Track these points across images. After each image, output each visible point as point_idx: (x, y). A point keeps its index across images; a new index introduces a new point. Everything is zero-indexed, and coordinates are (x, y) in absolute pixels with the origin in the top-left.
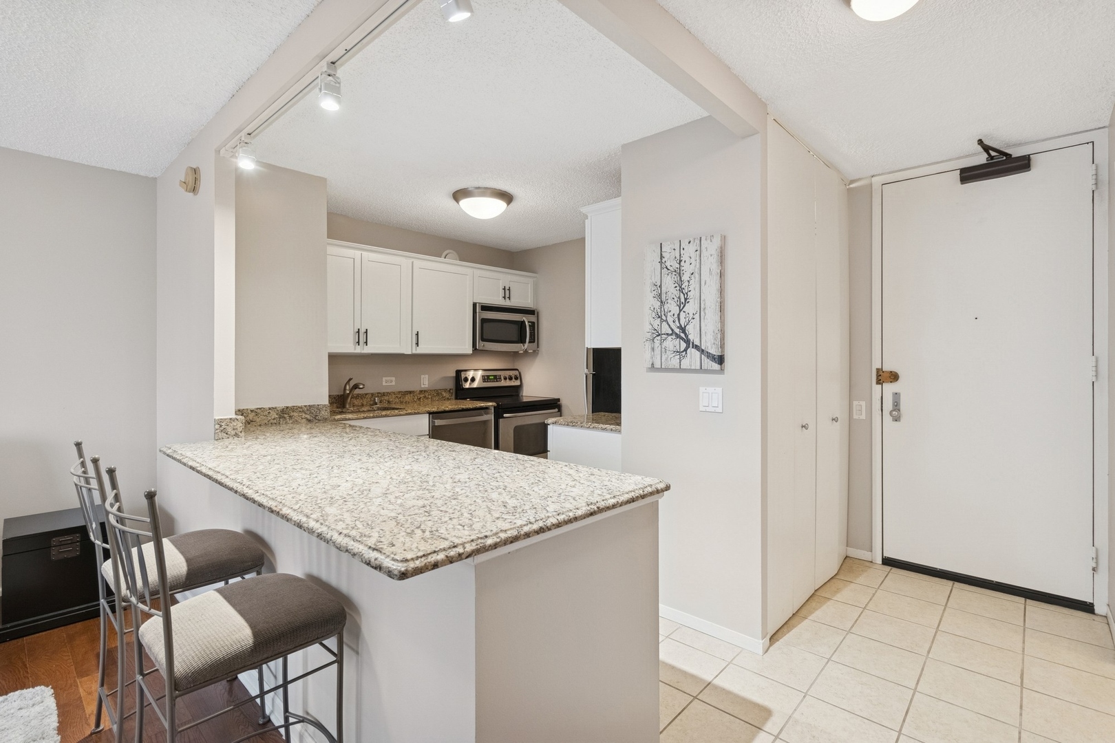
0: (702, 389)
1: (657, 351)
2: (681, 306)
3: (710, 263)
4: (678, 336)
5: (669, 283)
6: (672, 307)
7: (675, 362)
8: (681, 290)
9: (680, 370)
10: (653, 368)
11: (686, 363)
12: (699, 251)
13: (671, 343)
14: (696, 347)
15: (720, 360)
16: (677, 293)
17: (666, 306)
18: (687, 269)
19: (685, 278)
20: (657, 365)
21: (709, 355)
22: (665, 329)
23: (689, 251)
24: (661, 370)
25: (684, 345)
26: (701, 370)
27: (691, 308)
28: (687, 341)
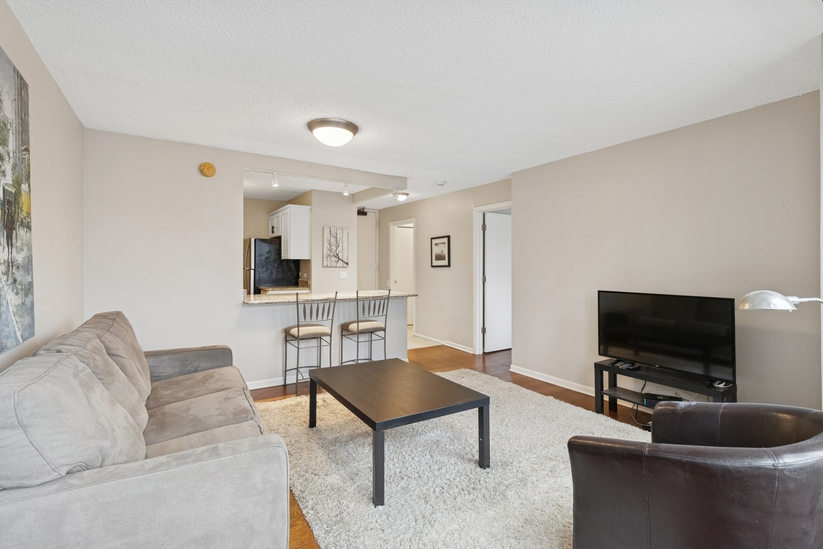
0: (341, 273)
1: (329, 261)
2: (337, 247)
3: (345, 236)
4: (336, 257)
5: (333, 240)
6: (334, 248)
7: (335, 264)
8: (337, 243)
9: (336, 267)
10: (327, 266)
11: (338, 265)
12: (342, 232)
13: (334, 259)
14: (342, 260)
15: (347, 264)
16: (336, 244)
17: (332, 247)
18: (339, 237)
19: (338, 239)
20: (329, 265)
21: (345, 263)
22: (332, 254)
23: (339, 232)
24: (330, 267)
25: (338, 259)
26: (343, 267)
27: (340, 248)
28: (339, 258)
